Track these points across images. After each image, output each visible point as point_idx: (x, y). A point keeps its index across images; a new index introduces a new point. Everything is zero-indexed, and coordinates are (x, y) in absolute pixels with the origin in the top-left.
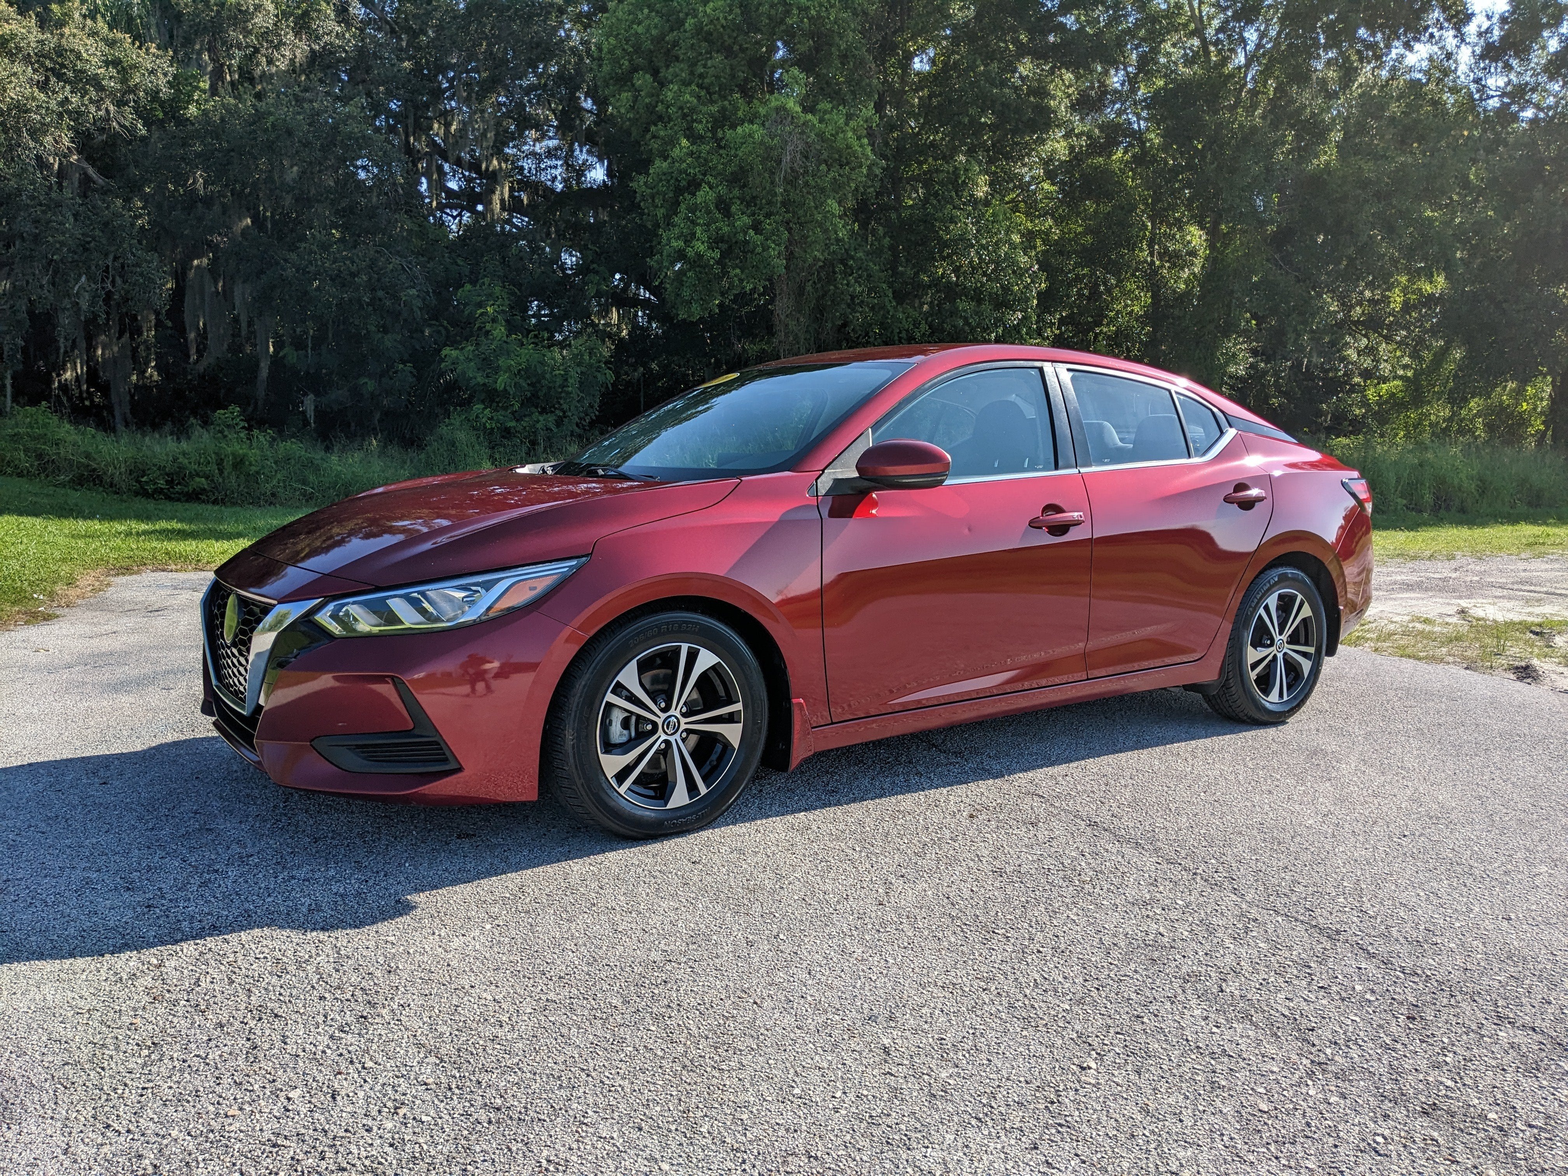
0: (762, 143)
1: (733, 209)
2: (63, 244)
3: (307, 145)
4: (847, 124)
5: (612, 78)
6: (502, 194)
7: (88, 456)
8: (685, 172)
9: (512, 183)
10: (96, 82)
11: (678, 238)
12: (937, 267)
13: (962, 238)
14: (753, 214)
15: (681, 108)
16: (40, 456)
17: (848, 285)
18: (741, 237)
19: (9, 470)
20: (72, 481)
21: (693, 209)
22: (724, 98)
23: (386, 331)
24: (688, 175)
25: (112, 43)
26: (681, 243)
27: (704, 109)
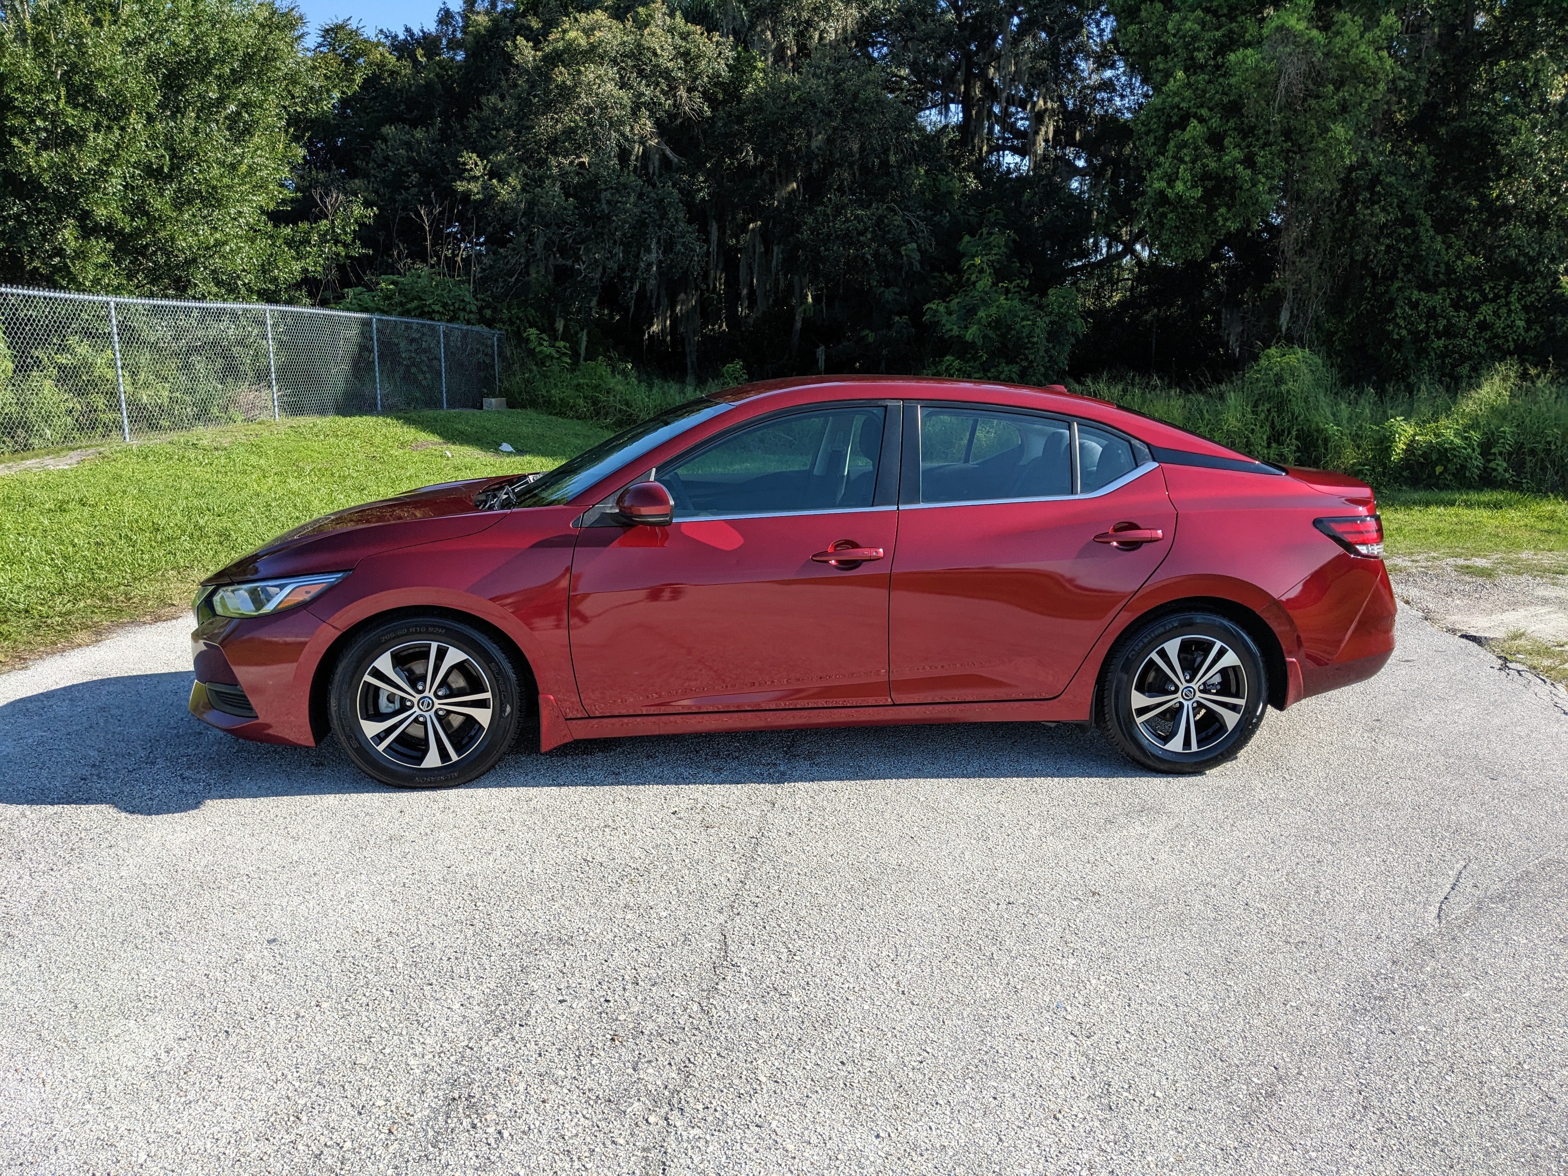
0: (1256, 68)
1: (1226, 142)
2: (625, 222)
3: (829, 114)
4: (1362, 37)
5: (1124, 11)
6: (1046, 132)
7: (627, 404)
8: (1177, 106)
9: (1057, 121)
10: (666, 74)
11: (1162, 179)
12: (1491, 188)
13: (1524, 152)
14: (1248, 147)
15: (1184, 37)
16: (595, 402)
17: (1372, 215)
18: (1229, 173)
19: (571, 414)
20: (614, 423)
21: (1184, 145)
22: (1233, 19)
23: (887, 286)
24: (1180, 109)
25: (684, 37)
26: (1163, 184)
27: (1208, 35)
